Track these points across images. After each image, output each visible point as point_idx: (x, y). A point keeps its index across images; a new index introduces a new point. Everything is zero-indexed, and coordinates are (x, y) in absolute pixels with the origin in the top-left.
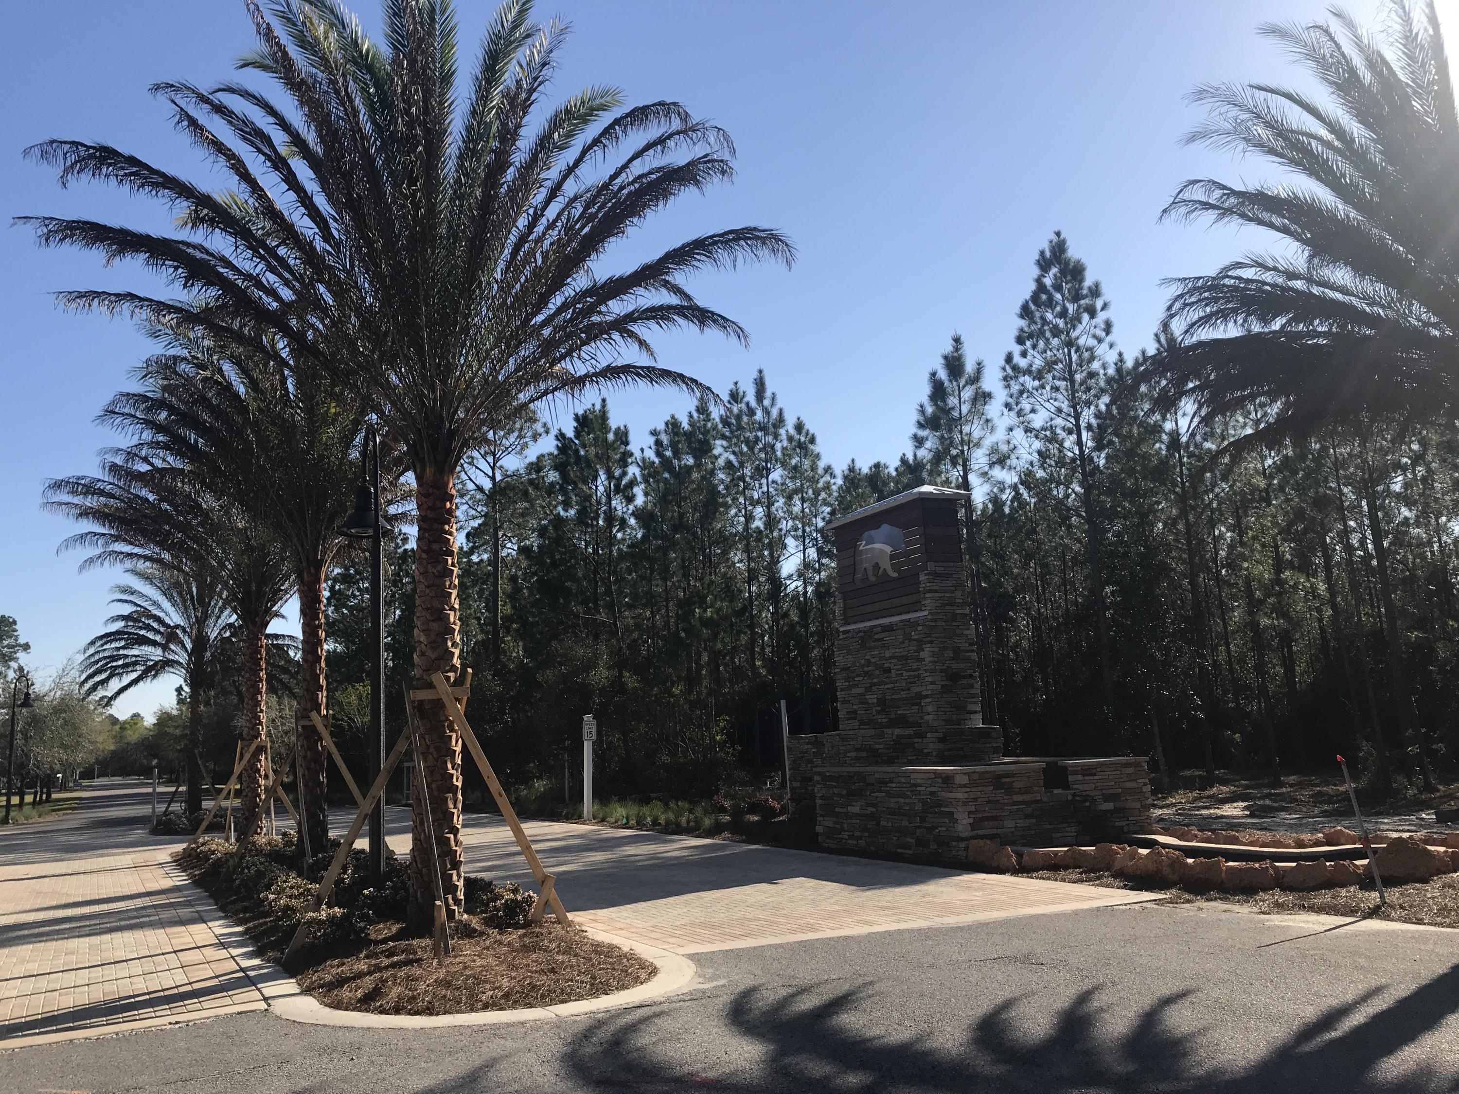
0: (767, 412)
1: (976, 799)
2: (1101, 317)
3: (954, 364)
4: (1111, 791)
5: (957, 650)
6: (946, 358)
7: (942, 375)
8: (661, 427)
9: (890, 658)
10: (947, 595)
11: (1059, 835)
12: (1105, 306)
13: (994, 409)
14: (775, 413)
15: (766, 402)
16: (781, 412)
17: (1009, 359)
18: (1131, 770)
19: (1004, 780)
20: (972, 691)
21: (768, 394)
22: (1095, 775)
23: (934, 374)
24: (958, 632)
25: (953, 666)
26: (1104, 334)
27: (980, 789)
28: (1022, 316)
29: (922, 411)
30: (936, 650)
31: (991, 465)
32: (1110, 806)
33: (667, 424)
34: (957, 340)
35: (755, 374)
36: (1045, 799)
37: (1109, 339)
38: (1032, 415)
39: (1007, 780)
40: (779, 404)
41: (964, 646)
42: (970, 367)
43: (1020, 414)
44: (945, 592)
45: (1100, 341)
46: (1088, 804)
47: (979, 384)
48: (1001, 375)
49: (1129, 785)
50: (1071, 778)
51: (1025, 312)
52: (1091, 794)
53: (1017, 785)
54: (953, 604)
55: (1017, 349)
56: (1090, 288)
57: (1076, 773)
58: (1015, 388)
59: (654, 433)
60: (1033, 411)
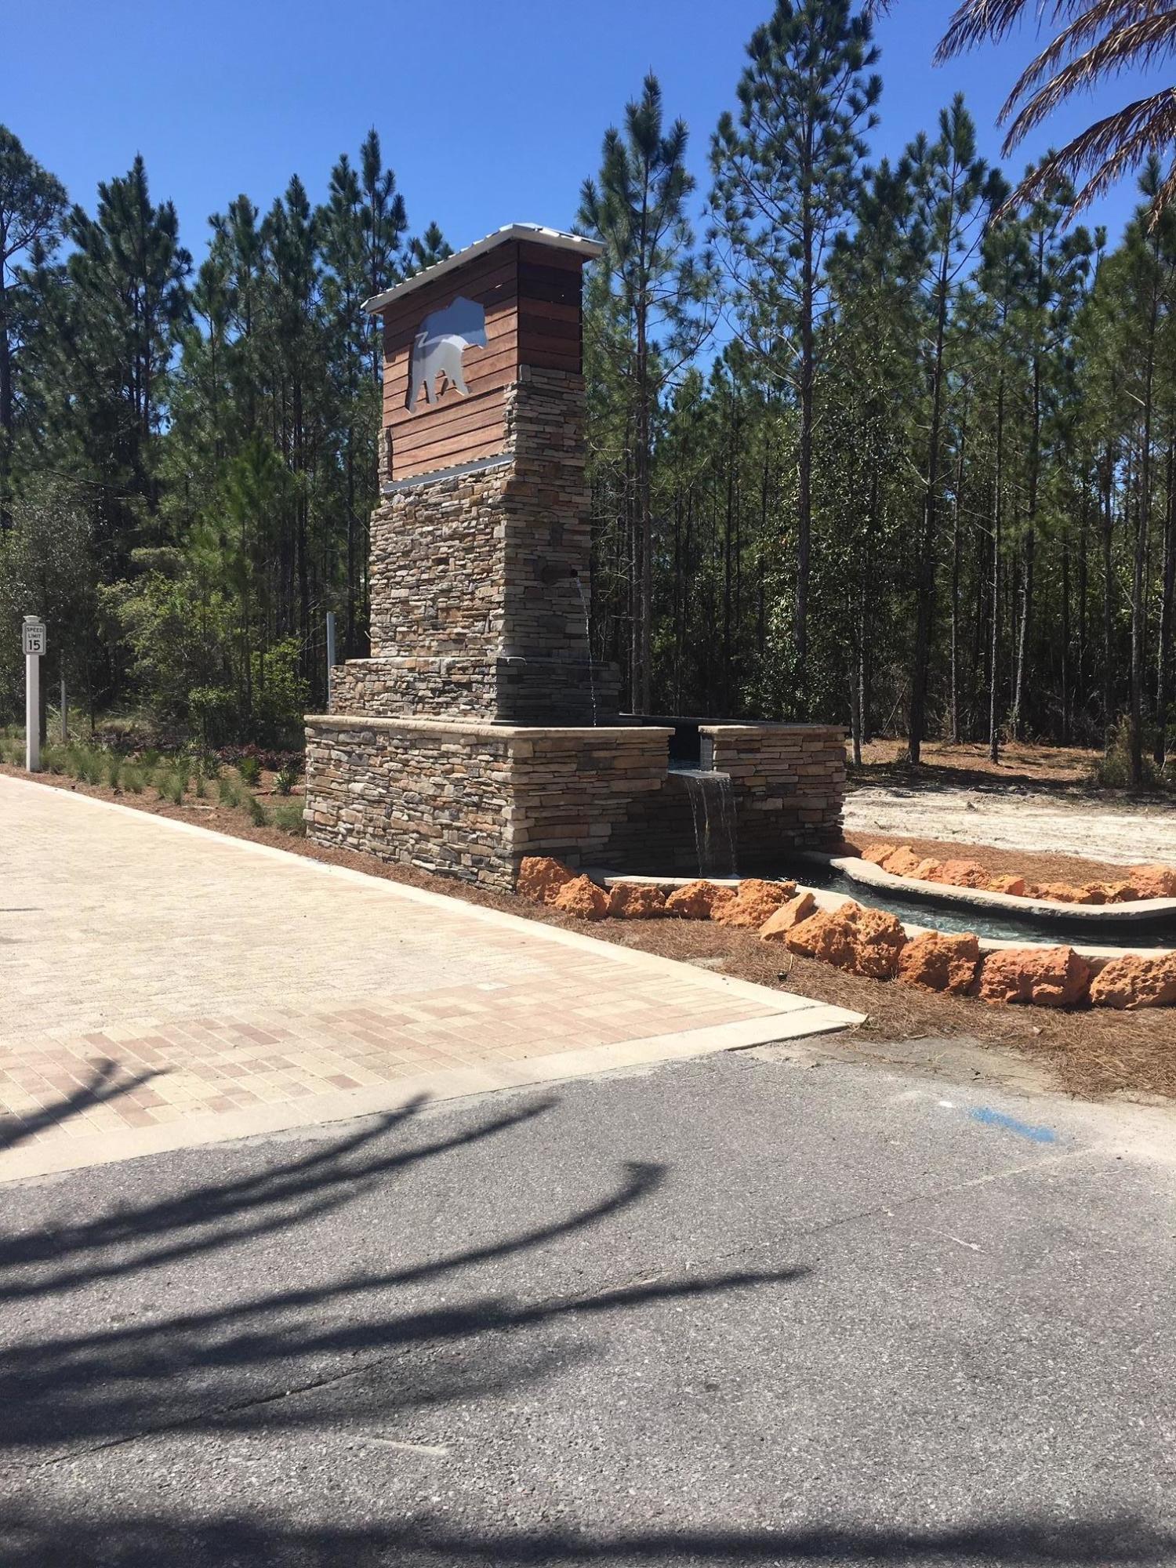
0: (379, 200)
1: (543, 787)
2: (865, 73)
3: (644, 126)
4: (782, 780)
5: (557, 529)
6: (632, 112)
7: (626, 140)
8: (224, 212)
9: (451, 537)
10: (548, 429)
12: (873, 56)
13: (693, 204)
14: (390, 203)
15: (380, 186)
16: (399, 200)
17: (725, 123)
18: (819, 746)
19: (596, 754)
20: (575, 601)
21: (383, 173)
22: (758, 751)
23: (611, 137)
24: (563, 497)
25: (548, 555)
26: (864, 100)
27: (554, 767)
28: (752, 54)
29: (589, 196)
30: (521, 524)
31: (683, 296)
32: (777, 803)
33: (233, 208)
34: (652, 88)
35: (365, 139)
36: (667, 789)
37: (871, 110)
38: (747, 220)
39: (602, 754)
40: (399, 188)
41: (571, 522)
42: (665, 133)
43: (730, 216)
44: (547, 423)
45: (858, 109)
47: (677, 162)
48: (709, 149)
49: (813, 770)
50: (717, 756)
51: (758, 48)
52: (748, 782)
53: (620, 764)
54: (557, 448)
55: (736, 108)
56: (855, 21)
57: (726, 746)
58: (727, 173)
59: (215, 222)
60: (748, 214)
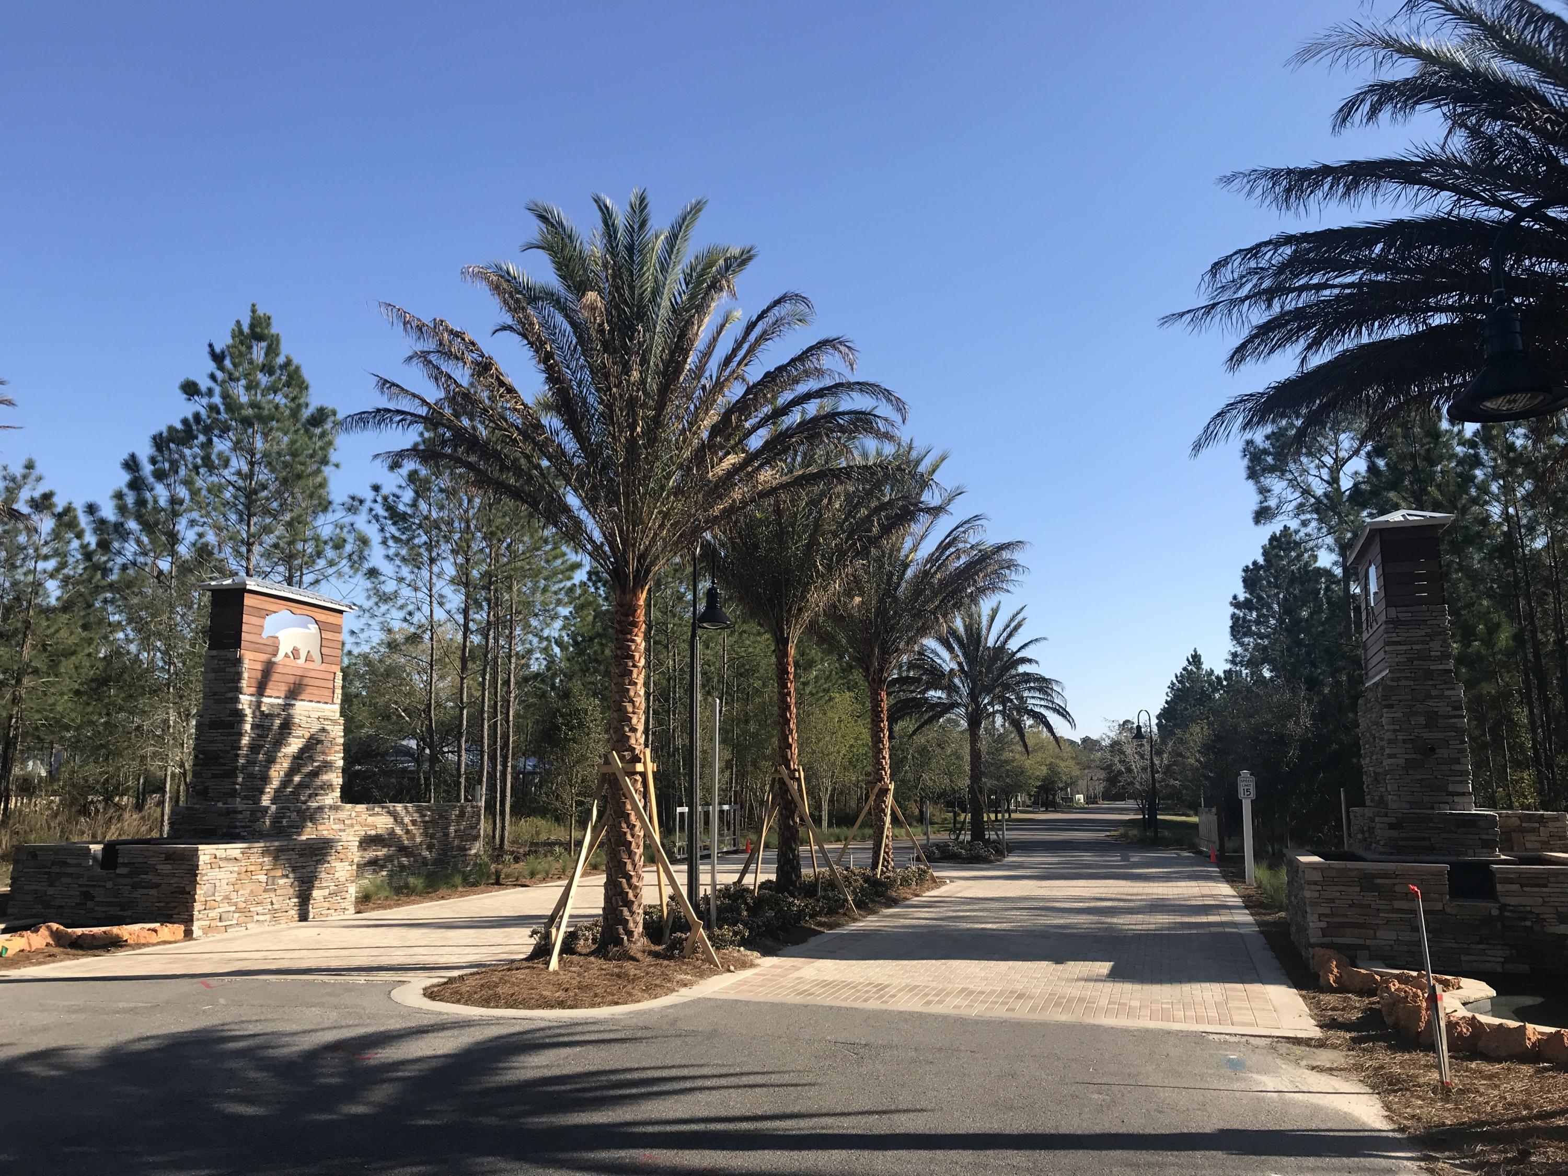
1: (1332, 900)
5: (1432, 716)
10: (1416, 647)
11: (1471, 958)
19: (1378, 881)
24: (1435, 693)
25: (1425, 736)
27: (1339, 888)
36: (1449, 910)
39: (1384, 881)
41: (1444, 710)
44: (1414, 643)
46: (1528, 923)
50: (1499, 887)
52: (1535, 910)
54: (1428, 658)
57: (1510, 881)
